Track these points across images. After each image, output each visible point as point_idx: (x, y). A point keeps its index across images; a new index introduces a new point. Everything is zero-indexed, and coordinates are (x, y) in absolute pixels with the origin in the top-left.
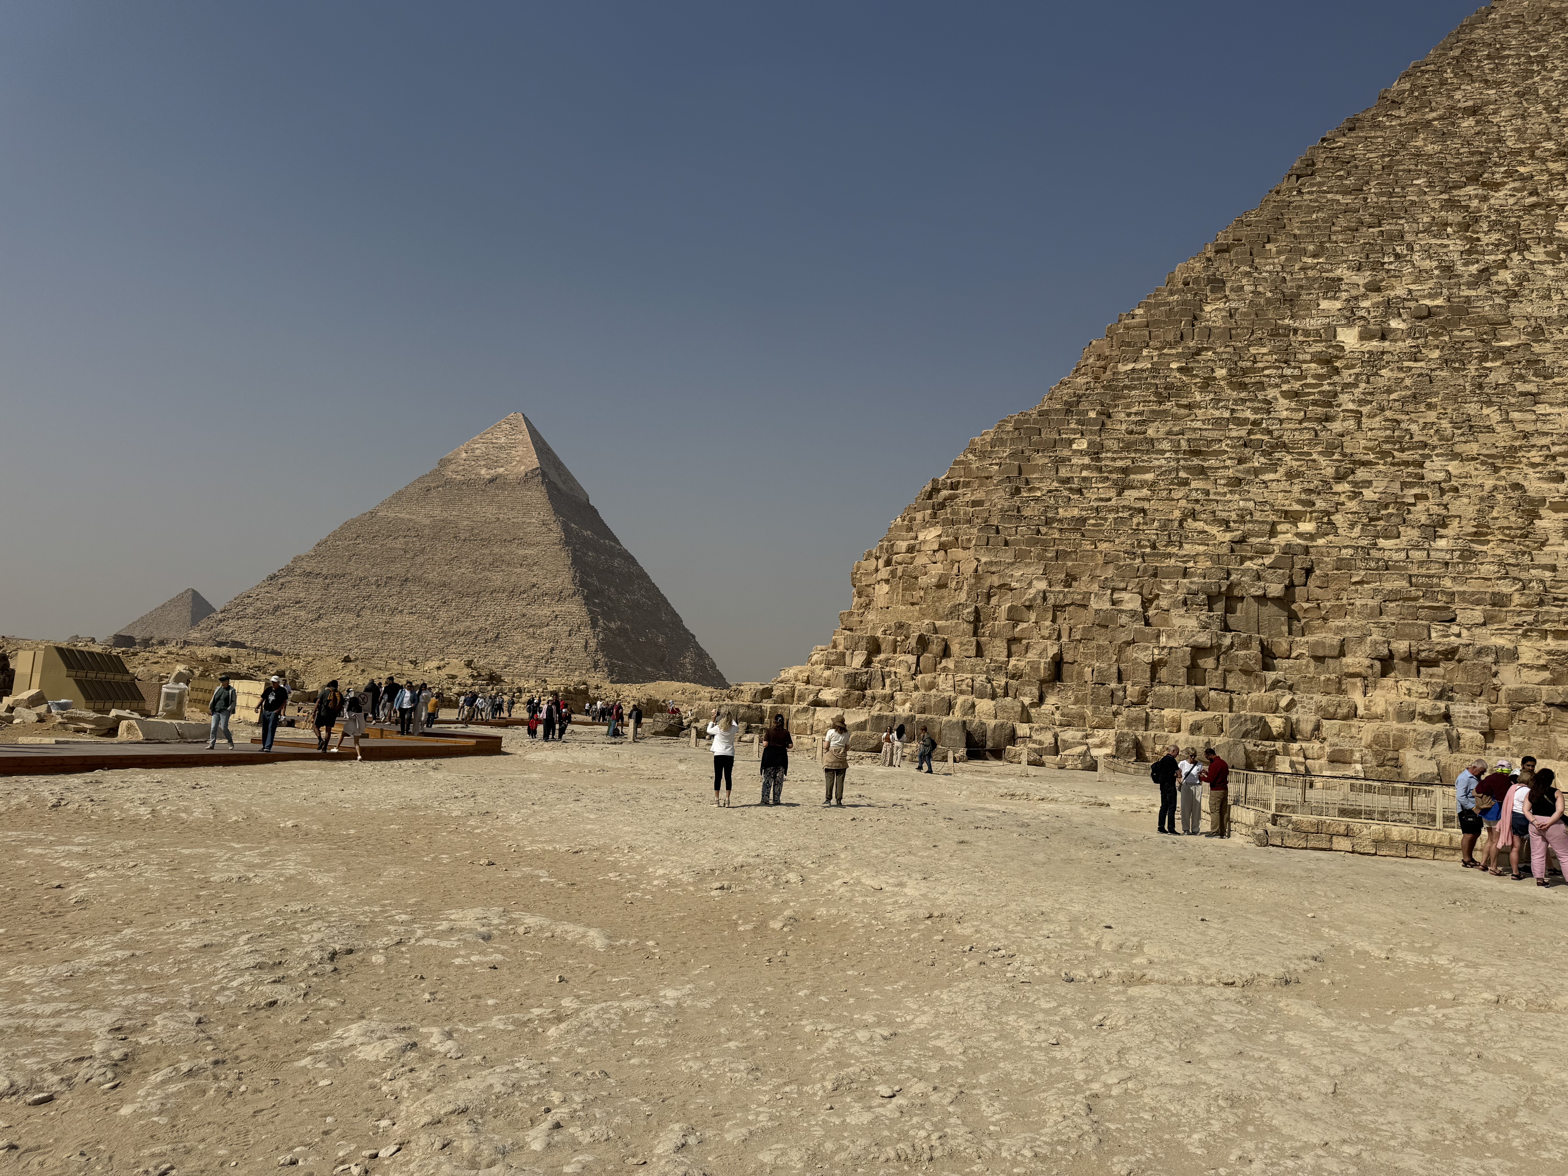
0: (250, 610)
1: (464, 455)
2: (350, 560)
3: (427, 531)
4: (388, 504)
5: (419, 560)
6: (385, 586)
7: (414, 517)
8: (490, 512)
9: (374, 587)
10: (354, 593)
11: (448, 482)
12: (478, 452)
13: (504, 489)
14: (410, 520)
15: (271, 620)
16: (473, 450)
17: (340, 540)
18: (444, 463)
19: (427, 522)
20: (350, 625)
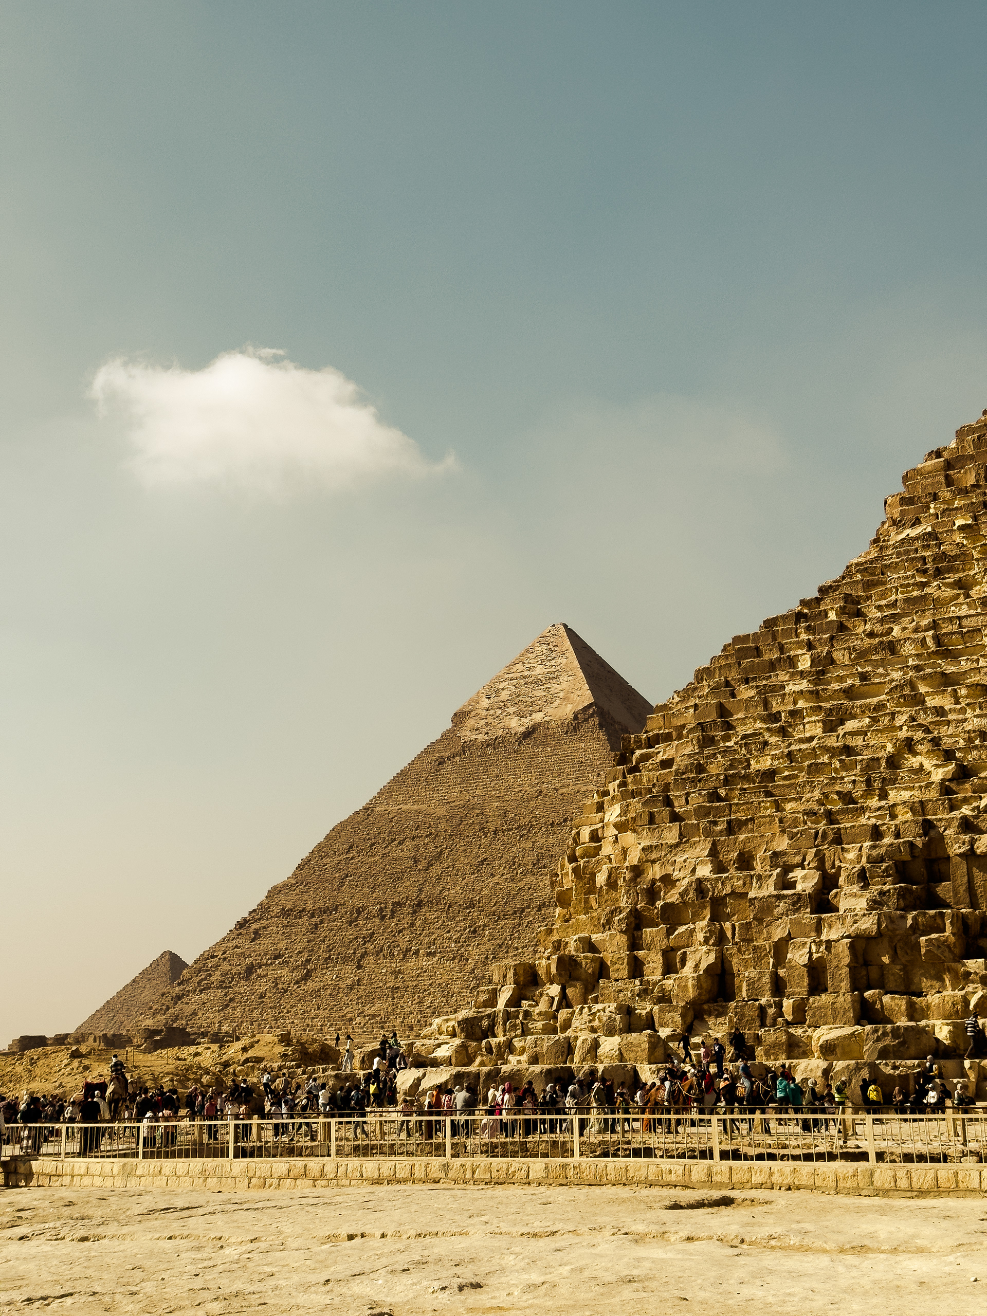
0: (216, 976)
1: (485, 703)
2: (342, 884)
3: (442, 826)
4: (387, 792)
5: (436, 870)
6: (392, 917)
7: (424, 807)
8: (526, 782)
9: (377, 920)
10: (351, 933)
11: (465, 748)
12: (504, 695)
13: (545, 744)
14: (418, 812)
15: (243, 987)
16: (497, 692)
17: (327, 856)
18: (460, 718)
19: (441, 811)
20: (349, 982)
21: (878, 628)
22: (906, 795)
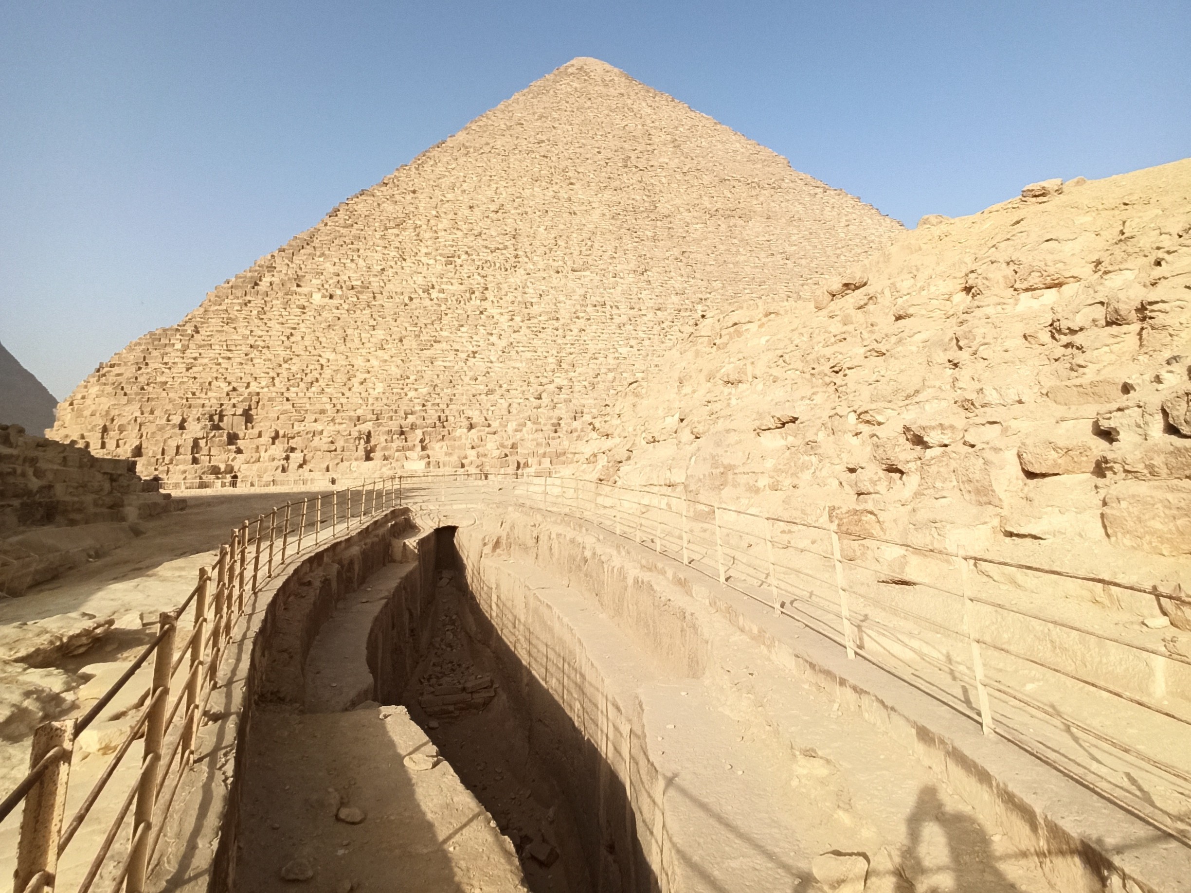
21: (206, 338)
22: (214, 394)
